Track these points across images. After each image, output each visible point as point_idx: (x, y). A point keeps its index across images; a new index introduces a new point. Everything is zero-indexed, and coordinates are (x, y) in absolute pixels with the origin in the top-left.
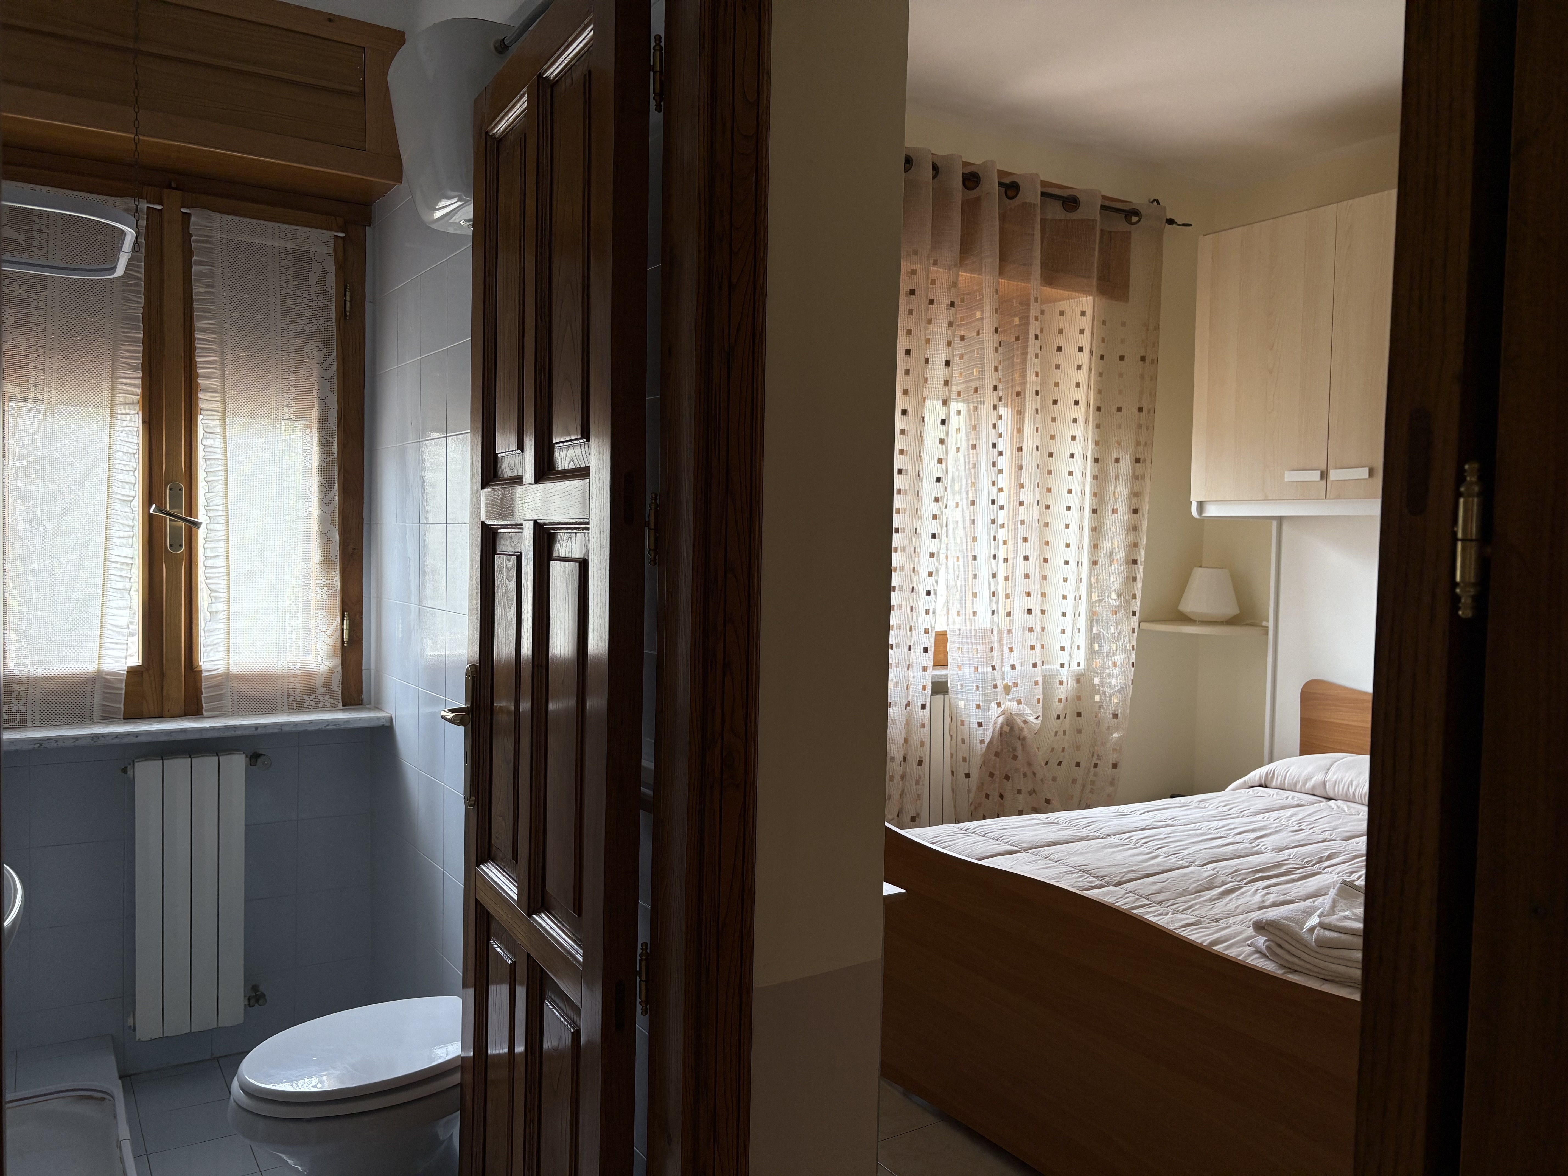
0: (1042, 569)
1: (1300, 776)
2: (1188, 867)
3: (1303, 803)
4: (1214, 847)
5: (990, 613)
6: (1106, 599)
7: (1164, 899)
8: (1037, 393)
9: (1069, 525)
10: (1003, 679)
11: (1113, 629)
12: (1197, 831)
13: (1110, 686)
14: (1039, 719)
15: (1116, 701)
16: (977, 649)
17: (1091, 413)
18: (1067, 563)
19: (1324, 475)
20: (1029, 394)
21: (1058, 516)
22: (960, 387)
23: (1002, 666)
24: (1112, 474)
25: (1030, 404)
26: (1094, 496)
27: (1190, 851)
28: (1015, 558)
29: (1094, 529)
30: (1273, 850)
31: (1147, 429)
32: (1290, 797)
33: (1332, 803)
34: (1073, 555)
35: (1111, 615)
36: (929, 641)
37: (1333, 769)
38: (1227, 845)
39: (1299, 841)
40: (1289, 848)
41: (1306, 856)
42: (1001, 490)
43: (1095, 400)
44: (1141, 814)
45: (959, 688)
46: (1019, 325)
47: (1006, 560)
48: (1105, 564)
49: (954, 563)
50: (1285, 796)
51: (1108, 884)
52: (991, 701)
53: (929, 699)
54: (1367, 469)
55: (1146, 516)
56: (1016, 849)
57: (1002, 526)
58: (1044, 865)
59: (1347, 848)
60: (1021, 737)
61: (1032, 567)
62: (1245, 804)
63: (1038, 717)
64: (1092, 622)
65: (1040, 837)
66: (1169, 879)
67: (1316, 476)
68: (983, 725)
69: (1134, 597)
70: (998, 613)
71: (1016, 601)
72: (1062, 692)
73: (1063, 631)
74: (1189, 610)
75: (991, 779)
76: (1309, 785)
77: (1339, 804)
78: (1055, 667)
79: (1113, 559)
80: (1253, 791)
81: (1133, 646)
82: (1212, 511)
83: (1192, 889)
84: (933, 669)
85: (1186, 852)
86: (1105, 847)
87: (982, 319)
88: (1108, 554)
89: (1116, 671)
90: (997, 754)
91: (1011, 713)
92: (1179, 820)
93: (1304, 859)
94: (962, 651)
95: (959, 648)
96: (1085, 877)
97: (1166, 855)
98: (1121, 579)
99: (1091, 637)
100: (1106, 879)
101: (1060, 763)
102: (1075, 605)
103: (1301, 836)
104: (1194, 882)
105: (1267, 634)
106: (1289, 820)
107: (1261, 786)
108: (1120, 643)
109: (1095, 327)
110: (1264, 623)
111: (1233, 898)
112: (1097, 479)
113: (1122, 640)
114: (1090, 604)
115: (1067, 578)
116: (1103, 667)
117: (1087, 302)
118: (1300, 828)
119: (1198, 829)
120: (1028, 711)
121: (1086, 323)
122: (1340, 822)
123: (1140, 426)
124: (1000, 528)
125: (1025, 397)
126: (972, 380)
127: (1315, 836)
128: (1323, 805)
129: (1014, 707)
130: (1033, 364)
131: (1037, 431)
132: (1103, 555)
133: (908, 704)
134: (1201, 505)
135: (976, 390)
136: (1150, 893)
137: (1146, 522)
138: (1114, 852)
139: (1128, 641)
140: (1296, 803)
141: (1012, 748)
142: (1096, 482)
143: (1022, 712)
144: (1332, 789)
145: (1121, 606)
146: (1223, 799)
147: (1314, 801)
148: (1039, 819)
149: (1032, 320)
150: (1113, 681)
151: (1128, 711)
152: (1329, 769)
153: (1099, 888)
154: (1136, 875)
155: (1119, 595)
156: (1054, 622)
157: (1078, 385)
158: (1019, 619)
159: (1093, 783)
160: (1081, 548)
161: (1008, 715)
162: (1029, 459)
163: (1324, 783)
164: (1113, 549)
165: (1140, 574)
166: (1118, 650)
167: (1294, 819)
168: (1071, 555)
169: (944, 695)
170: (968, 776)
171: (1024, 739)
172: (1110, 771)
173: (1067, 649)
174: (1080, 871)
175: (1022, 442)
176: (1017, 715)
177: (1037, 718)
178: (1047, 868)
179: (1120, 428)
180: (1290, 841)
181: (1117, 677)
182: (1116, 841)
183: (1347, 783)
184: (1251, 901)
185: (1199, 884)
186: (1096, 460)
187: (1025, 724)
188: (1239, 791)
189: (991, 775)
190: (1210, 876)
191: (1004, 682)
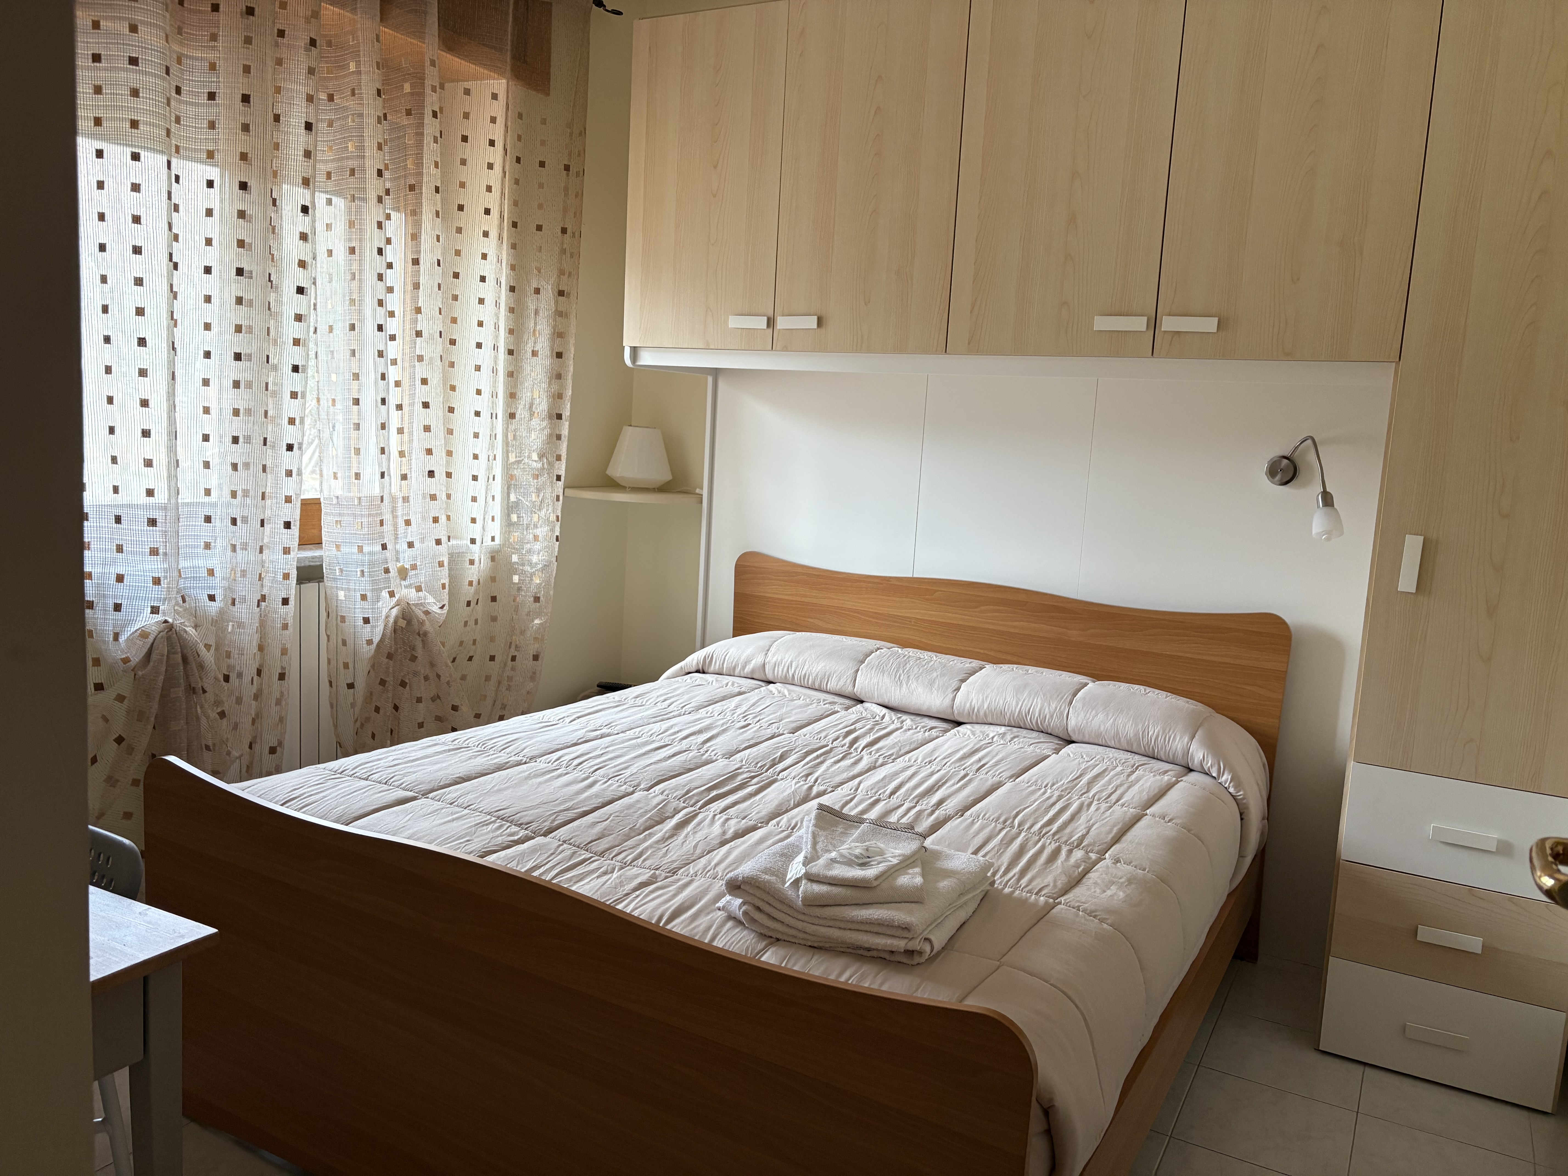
0: (446, 421)
1: (739, 658)
2: (633, 793)
3: (743, 689)
4: (660, 761)
5: (378, 476)
6: (526, 460)
7: (607, 846)
8: (437, 190)
9: (480, 366)
10: (398, 560)
11: (534, 497)
12: (639, 740)
13: (531, 564)
14: (445, 608)
15: (538, 581)
16: (362, 522)
17: (506, 228)
18: (477, 414)
19: (771, 323)
20: (427, 190)
21: (466, 354)
22: (330, 167)
23: (396, 543)
24: (532, 306)
25: (429, 204)
26: (509, 333)
27: (633, 769)
28: (412, 405)
29: (510, 374)
30: (724, 755)
31: (572, 256)
32: (730, 684)
33: (771, 686)
34: (486, 404)
35: (531, 480)
36: (294, 513)
37: (773, 649)
38: (674, 755)
39: (749, 740)
40: (740, 751)
41: (759, 760)
42: (392, 314)
43: (510, 212)
44: (571, 722)
45: (338, 574)
46: (412, 94)
47: (399, 407)
48: (525, 417)
49: (328, 407)
50: (725, 682)
51: (534, 833)
52: (381, 590)
53: (293, 592)
54: (815, 319)
55: (571, 362)
56: (411, 794)
57: (394, 362)
58: (448, 816)
59: (797, 744)
60: (421, 633)
61: (434, 418)
62: (686, 697)
63: (444, 606)
64: (509, 488)
65: (445, 772)
66: (611, 815)
67: (762, 323)
68: (371, 621)
69: (559, 458)
70: (389, 475)
71: (413, 461)
72: (473, 573)
73: (474, 499)
74: (618, 475)
75: (381, 687)
76: (748, 669)
77: (779, 688)
78: (465, 542)
79: (534, 412)
80: (691, 678)
81: (558, 517)
82: (647, 359)
83: (640, 827)
84: (299, 549)
85: (628, 772)
86: (528, 778)
87: (359, 73)
88: (527, 406)
89: (537, 546)
90: (390, 656)
91: (408, 603)
92: (616, 725)
93: (757, 763)
94: (341, 526)
95: (337, 521)
96: (505, 827)
97: (605, 780)
98: (543, 436)
99: (508, 505)
100: (534, 826)
101: (470, 659)
102: (488, 466)
103: (749, 733)
104: (642, 816)
105: (701, 502)
106: (734, 714)
107: (698, 671)
108: (543, 513)
109: (509, 119)
110: (698, 491)
111: (688, 833)
112: (513, 313)
113: (545, 510)
114: (507, 465)
115: (478, 433)
116: (522, 542)
117: (500, 85)
118: (746, 722)
119: (639, 737)
120: (430, 599)
121: (498, 109)
122: (784, 710)
123: (563, 251)
124: (391, 365)
125: (422, 193)
126: (348, 158)
127: (763, 731)
128: (764, 690)
129: (412, 595)
130: (431, 151)
131: (438, 240)
132: (521, 407)
133: (263, 598)
134: (635, 350)
135: (352, 172)
136: (590, 840)
137: (571, 369)
138: (540, 783)
139: (552, 511)
140: (737, 690)
141: (410, 646)
142: (511, 315)
143: (423, 601)
144: (771, 672)
145: (544, 469)
146: (661, 692)
147: (754, 686)
148: (444, 743)
149: (428, 90)
150: (535, 559)
151: (552, 593)
152: (768, 650)
153: (523, 842)
154: (570, 815)
155: (541, 456)
156: (463, 486)
157: (489, 189)
158: (418, 484)
159: (510, 679)
160: (494, 397)
161: (404, 605)
162: (428, 276)
163: (764, 665)
164: (533, 399)
165: (565, 432)
166: (540, 522)
167: (739, 711)
168: (482, 403)
169: (319, 582)
170: (351, 686)
171: (425, 634)
172: (530, 663)
173: (479, 521)
174: (498, 818)
175: (419, 252)
176: (416, 605)
177: (442, 607)
178: (453, 820)
179: (540, 251)
180: (740, 741)
181: (539, 553)
182: (543, 766)
183: (787, 665)
184: (710, 834)
185: (649, 818)
186: (512, 289)
187: (426, 615)
188: (676, 679)
189: (383, 682)
190: (659, 804)
191: (399, 565)
